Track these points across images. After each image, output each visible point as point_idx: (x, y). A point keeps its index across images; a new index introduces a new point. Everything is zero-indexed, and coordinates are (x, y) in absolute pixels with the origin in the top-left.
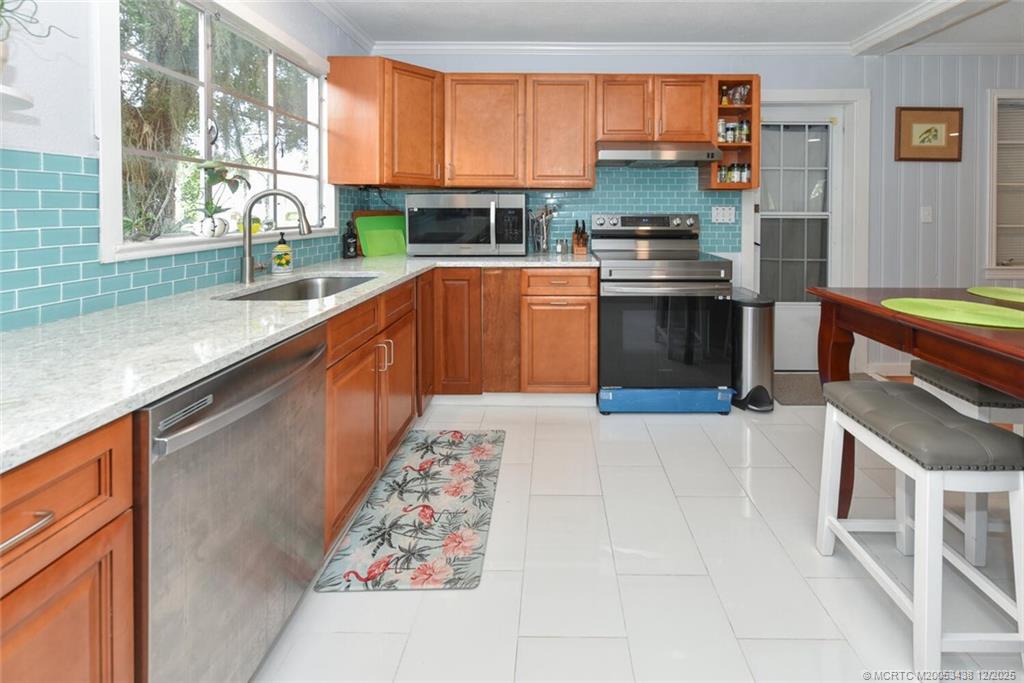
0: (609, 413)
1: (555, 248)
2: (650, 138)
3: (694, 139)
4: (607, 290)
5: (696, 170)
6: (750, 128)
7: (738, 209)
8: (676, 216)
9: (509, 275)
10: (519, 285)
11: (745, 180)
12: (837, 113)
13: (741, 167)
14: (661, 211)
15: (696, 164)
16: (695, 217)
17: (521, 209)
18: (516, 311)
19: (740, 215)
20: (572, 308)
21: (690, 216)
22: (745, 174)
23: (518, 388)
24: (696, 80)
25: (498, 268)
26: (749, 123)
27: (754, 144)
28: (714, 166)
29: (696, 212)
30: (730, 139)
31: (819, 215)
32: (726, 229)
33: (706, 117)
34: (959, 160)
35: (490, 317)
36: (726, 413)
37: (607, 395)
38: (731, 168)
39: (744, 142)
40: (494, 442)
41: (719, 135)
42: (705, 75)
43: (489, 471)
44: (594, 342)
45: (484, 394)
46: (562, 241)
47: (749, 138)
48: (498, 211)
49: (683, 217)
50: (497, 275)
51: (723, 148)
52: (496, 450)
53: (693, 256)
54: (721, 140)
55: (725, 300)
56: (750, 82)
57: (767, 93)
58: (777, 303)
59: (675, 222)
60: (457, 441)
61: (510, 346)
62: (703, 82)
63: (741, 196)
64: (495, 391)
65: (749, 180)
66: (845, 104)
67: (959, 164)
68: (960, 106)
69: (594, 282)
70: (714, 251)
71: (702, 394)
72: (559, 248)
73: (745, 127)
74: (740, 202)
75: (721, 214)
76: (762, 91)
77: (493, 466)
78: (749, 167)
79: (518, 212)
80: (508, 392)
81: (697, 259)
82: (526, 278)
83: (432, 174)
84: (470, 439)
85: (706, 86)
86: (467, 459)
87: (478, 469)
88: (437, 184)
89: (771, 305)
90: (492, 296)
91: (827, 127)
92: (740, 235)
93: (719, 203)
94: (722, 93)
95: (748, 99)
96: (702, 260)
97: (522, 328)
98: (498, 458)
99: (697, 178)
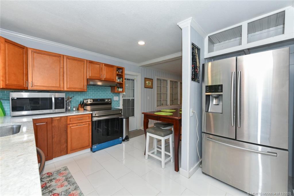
0: (95, 152)
1: (73, 109)
2: (102, 79)
3: (112, 80)
4: (95, 119)
5: (110, 88)
6: (122, 79)
7: (119, 97)
8: (107, 99)
9: (63, 118)
10: (67, 121)
11: (122, 91)
12: (135, 77)
13: (121, 88)
14: (102, 98)
15: (110, 86)
16: (111, 99)
17: (64, 98)
18: (66, 130)
19: (119, 98)
20: (84, 125)
21: (110, 99)
22: (122, 89)
23: (67, 153)
24: (112, 66)
25: (59, 117)
26: (122, 78)
27: (123, 83)
28: (116, 87)
29: (110, 98)
30: (119, 81)
31: (133, 98)
32: (117, 102)
33: (114, 75)
34: (152, 88)
35: (55, 133)
36: (121, 143)
37: (95, 147)
38: (119, 88)
39: (121, 82)
40: (65, 170)
41: (117, 80)
42: (114, 66)
43: (69, 177)
44: (91, 134)
45: (53, 159)
46: (75, 107)
47: (122, 81)
48: (55, 98)
49: (108, 99)
50: (58, 119)
51: (118, 83)
52: (67, 172)
53: (110, 109)
54: (117, 81)
55: (121, 118)
56: (122, 69)
57: (126, 72)
58: (130, 117)
59: (106, 101)
60: (51, 175)
61: (63, 141)
62: (113, 67)
63: (119, 94)
64: (58, 157)
65: (123, 91)
66: (137, 76)
67: (152, 89)
68: (152, 78)
69: (90, 118)
70: (117, 107)
71: (116, 140)
72: (74, 109)
73: (121, 79)
74: (119, 95)
75: (116, 98)
76: (125, 71)
77: (69, 175)
78: (122, 88)
79: (63, 99)
80: (63, 155)
81: (111, 110)
82: (69, 119)
83: (24, 85)
84: (55, 173)
85: (114, 68)
86: (58, 177)
87: (65, 178)
88: (26, 89)
89: (128, 118)
90: (56, 126)
91: (134, 80)
92: (119, 103)
93: (115, 96)
94: (117, 70)
95: (122, 72)
96: (112, 109)
97: (68, 134)
98: (69, 173)
99: (110, 89)
